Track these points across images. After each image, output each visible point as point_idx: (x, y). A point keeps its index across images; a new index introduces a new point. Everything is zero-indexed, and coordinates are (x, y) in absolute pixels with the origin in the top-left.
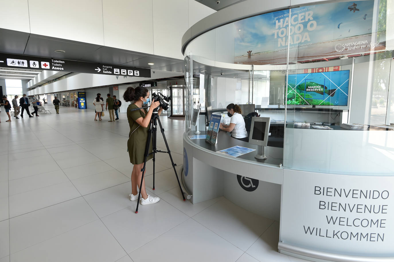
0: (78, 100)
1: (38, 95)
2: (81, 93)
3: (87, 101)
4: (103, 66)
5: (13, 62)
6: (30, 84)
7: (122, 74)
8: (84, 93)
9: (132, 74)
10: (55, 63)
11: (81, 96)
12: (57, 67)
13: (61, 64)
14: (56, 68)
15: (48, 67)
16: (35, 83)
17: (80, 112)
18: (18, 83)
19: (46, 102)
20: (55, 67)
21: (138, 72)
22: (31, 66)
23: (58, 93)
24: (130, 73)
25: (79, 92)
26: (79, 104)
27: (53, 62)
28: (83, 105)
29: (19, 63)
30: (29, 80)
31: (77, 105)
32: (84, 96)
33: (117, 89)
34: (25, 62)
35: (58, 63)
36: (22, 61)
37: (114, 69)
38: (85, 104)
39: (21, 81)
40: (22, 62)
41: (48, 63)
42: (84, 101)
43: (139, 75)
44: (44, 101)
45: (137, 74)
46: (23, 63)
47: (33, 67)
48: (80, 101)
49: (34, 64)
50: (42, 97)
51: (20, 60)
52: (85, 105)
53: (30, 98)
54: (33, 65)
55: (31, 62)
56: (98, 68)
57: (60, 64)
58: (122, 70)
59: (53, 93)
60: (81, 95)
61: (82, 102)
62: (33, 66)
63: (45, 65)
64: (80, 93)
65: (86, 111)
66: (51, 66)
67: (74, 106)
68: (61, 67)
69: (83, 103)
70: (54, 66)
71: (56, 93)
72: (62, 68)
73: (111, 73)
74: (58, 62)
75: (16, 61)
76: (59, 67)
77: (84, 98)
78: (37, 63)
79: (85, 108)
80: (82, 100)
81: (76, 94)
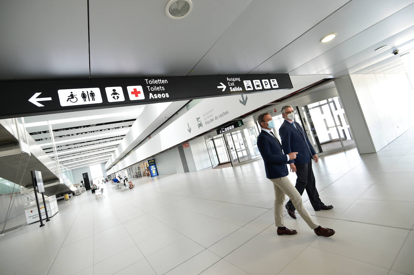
0: (149, 169)
1: (115, 173)
3: (157, 167)
4: (228, 79)
5: (72, 96)
6: (107, 166)
7: (256, 88)
8: (153, 161)
9: (268, 87)
10: (152, 85)
11: (151, 164)
12: (157, 92)
13: (162, 85)
14: (156, 96)
15: (142, 97)
16: (110, 164)
17: (153, 180)
19: (121, 178)
20: (154, 93)
21: (276, 82)
22: (110, 99)
23: (129, 167)
24: (266, 85)
25: (148, 161)
26: (151, 172)
27: (149, 85)
29: (84, 96)
31: (150, 173)
32: (154, 163)
33: (188, 145)
34: (97, 91)
35: (158, 85)
36: (89, 90)
37: (244, 81)
40: (89, 92)
41: (139, 88)
42: (155, 168)
43: (277, 87)
44: (120, 178)
45: (275, 85)
46: (92, 94)
47: (113, 100)
48: (152, 169)
49: (115, 93)
50: (117, 175)
51: (85, 90)
52: (156, 172)
53: (109, 178)
54: (113, 95)
55: (109, 90)
56: (221, 84)
57: (160, 87)
58: (254, 81)
59: (126, 168)
60: (151, 163)
62: (114, 97)
63: (136, 93)
64: (150, 162)
65: (159, 179)
66: (146, 93)
67: (145, 175)
68: (165, 92)
69: (154, 170)
70: (151, 92)
71: (128, 168)
72: (167, 94)
73: (241, 89)
74: (156, 82)
75: (78, 92)
76: (161, 92)
77: (154, 165)
78: (119, 90)
79: (157, 175)
80: (153, 168)
81: (146, 163)
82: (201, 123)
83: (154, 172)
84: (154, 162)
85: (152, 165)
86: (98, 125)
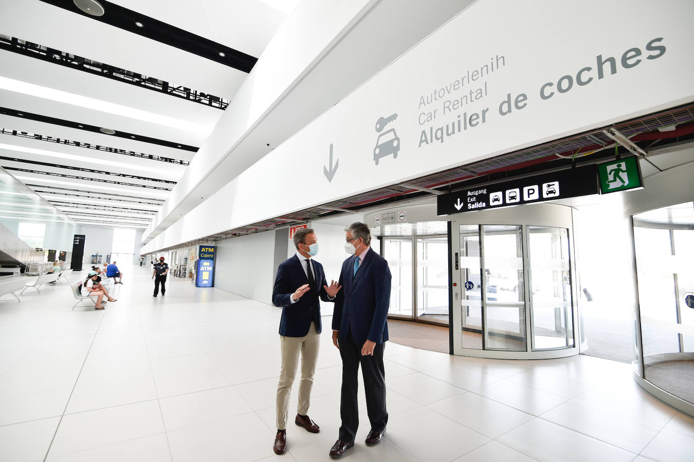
0: (198, 265)
2: (207, 249)
3: (218, 268)
11: (206, 256)
17: (196, 299)
18: (131, 234)
25: (201, 247)
26: (199, 274)
28: (207, 278)
30: (144, 230)
32: (212, 256)
38: (211, 275)
39: (134, 231)
42: (211, 269)
48: (202, 269)
52: (211, 278)
60: (205, 253)
61: (207, 271)
64: (203, 250)
69: (208, 273)
77: (212, 262)
79: (211, 285)
80: (206, 265)
81: (195, 250)
82: (392, 141)
83: (206, 276)
84: (214, 253)
85: (208, 259)
86: (119, 134)
